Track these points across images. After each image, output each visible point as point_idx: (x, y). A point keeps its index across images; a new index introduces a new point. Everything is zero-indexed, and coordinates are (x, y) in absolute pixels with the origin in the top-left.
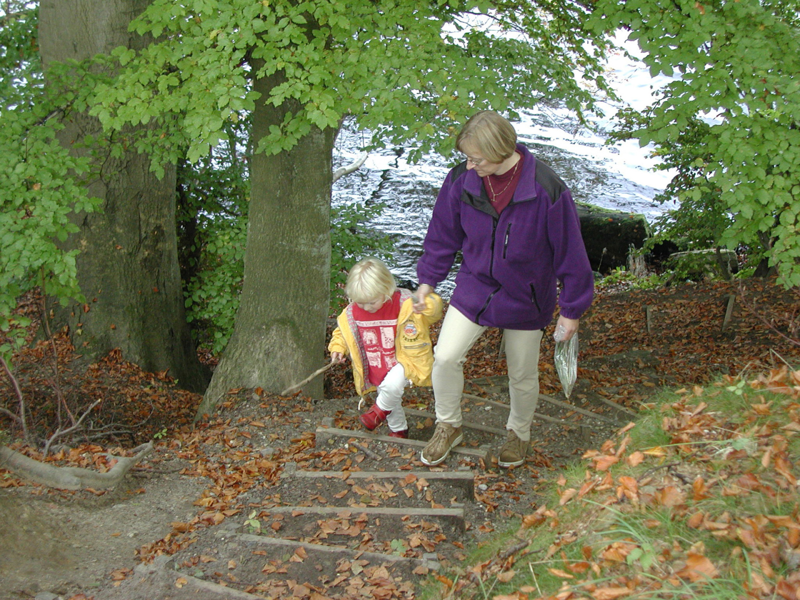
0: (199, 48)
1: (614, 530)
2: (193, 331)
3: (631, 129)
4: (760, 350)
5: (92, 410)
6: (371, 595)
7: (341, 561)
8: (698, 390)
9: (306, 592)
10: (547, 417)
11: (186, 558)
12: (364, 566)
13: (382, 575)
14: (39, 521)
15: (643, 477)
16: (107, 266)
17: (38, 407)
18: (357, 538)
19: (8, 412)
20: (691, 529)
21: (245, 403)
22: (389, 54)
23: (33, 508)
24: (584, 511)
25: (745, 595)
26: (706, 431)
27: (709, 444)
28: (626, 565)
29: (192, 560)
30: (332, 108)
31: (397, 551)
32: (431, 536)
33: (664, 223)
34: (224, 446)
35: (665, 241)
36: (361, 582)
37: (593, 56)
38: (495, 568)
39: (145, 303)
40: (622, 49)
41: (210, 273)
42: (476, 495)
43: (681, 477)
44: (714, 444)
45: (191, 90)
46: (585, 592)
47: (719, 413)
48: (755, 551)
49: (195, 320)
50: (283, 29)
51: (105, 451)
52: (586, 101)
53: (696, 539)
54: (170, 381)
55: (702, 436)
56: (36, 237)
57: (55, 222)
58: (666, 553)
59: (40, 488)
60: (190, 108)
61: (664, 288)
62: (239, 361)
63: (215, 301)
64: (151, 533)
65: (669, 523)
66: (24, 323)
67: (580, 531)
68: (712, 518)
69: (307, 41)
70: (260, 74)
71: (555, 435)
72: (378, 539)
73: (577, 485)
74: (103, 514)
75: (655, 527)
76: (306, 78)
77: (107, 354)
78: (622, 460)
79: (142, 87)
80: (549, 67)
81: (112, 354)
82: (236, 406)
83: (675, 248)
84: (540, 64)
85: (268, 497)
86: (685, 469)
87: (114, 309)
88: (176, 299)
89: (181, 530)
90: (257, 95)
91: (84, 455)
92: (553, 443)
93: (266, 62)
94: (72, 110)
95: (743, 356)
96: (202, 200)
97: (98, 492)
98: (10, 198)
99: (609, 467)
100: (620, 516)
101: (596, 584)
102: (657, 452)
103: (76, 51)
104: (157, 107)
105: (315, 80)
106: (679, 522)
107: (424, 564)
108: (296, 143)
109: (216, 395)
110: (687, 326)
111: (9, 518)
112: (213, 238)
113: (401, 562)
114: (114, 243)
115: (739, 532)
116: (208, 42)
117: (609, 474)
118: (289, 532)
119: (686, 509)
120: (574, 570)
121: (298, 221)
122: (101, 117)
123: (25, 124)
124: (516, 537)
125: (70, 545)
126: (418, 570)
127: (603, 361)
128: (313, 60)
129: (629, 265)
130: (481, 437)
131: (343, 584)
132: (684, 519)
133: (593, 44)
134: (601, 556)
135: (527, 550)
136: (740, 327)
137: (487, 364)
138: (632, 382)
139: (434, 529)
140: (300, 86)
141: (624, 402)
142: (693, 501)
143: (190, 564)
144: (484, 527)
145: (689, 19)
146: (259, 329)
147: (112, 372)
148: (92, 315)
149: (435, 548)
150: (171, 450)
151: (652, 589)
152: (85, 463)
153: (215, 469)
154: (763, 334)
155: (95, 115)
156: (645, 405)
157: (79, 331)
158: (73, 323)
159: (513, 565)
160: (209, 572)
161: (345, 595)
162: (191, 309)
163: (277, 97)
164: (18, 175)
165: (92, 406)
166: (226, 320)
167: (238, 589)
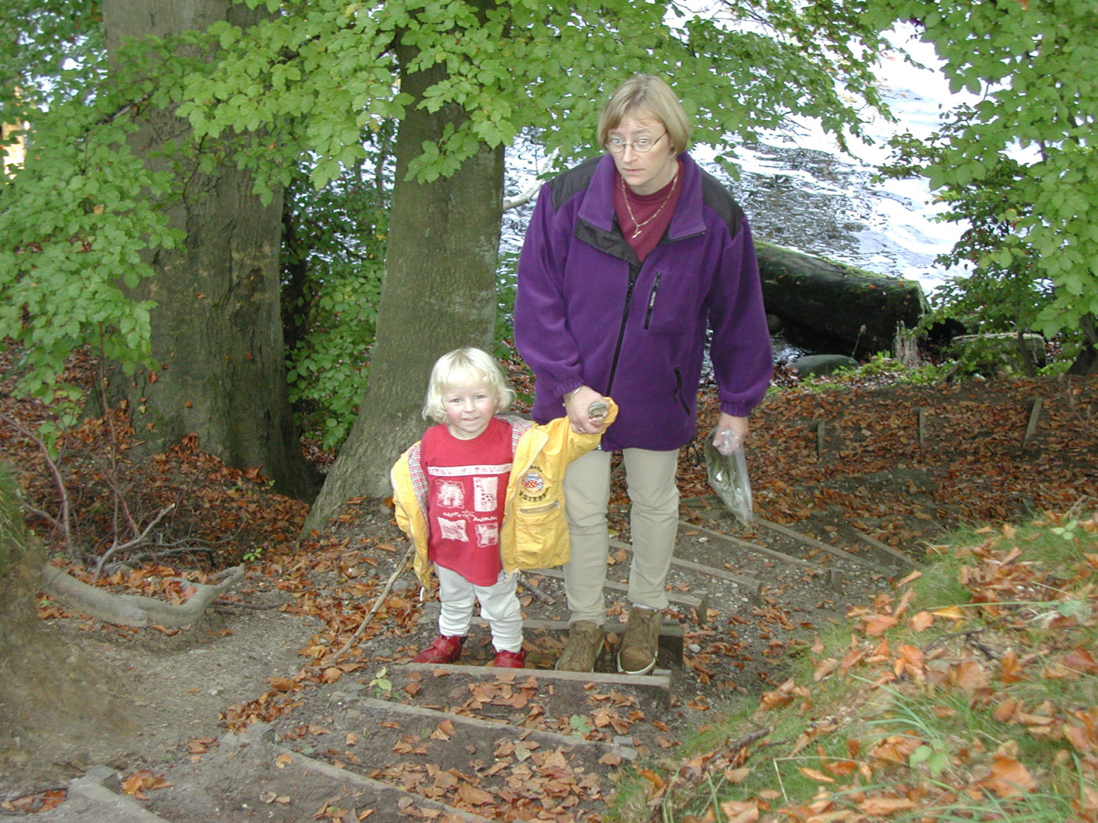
0: (329, 28)
1: (889, 719)
2: (296, 415)
3: (909, 162)
4: (1074, 475)
5: (164, 517)
6: (541, 790)
7: (501, 741)
8: (1009, 530)
9: (453, 781)
10: (783, 556)
11: (289, 727)
12: (532, 750)
13: (557, 764)
14: (91, 667)
15: (930, 647)
16: (183, 321)
17: (83, 510)
18: (521, 710)
19: (46, 515)
20: (998, 723)
21: (370, 517)
22: (591, 48)
23: (82, 649)
24: (848, 690)
25: (1076, 818)
26: (1020, 588)
27: (1025, 606)
28: (908, 767)
29: (298, 731)
30: (507, 119)
31: (578, 731)
32: (624, 713)
33: (948, 294)
34: (340, 576)
35: (948, 320)
36: (527, 772)
37: (861, 60)
38: (721, 763)
39: (234, 374)
40: (902, 51)
41: (323, 336)
42: (685, 659)
43: (984, 650)
44: (1031, 607)
45: (317, 87)
46: (849, 803)
47: (1039, 563)
48: (1090, 757)
49: (300, 400)
50: (446, 6)
51: (178, 575)
52: (848, 122)
53: (1006, 736)
54: (263, 482)
55: (1014, 594)
56: (96, 281)
57: (122, 261)
58: (963, 754)
59: (90, 622)
60: (315, 111)
61: (944, 384)
62: (364, 460)
63: (329, 375)
64: (241, 690)
65: (968, 712)
66: (75, 395)
67: (842, 717)
68: (1027, 709)
69: (477, 24)
70: (412, 68)
71: (794, 581)
72: (552, 713)
73: (838, 654)
74: (176, 662)
75: (948, 717)
76: (475, 76)
77: (179, 441)
78: (902, 623)
79: (249, 80)
80: (800, 72)
81: (186, 441)
82: (357, 522)
83: (961, 330)
84: (788, 68)
85: (400, 648)
86: (991, 639)
87: (190, 380)
88: (276, 371)
89: (282, 689)
90: (409, 99)
91: (150, 579)
92: (790, 592)
93: (420, 51)
94: (149, 105)
95: (1051, 482)
96: (316, 236)
97: (169, 631)
98: (61, 225)
99: (884, 631)
100: (898, 699)
101: (865, 793)
102: (952, 613)
103: (154, 24)
104: (269, 107)
105: (487, 79)
106: (982, 712)
107: (615, 751)
108: (458, 166)
109: (330, 504)
110: (974, 438)
111: (52, 662)
112: (330, 290)
113: (584, 746)
114: (194, 291)
115: (1067, 729)
116: (342, 21)
117: (885, 641)
118: (430, 698)
119: (991, 694)
120: (836, 771)
121: (453, 271)
122: (192, 119)
123: (85, 122)
124: (751, 722)
125: (132, 702)
126: (606, 759)
127: (861, 481)
128: (486, 52)
129: (895, 350)
130: (693, 579)
131: (503, 773)
132: (990, 708)
133: (862, 43)
134: (871, 753)
135: (767, 739)
136: (1048, 443)
137: (697, 478)
138: (899, 512)
139: (628, 703)
140: (466, 86)
141: (887, 539)
142: (1001, 684)
143: (295, 736)
144: (695, 704)
145: (1007, 17)
146: (393, 417)
147: (185, 467)
148: (161, 386)
149: (629, 729)
150: (267, 577)
151: (944, 802)
152: (151, 590)
153: (328, 607)
154: (1080, 453)
155: (184, 115)
156: (934, 547)
157: (142, 408)
158: (134, 396)
159: (746, 759)
160: (321, 749)
161: (505, 788)
162: (294, 385)
163: (434, 99)
164: (73, 192)
165: (163, 512)
166: (343, 402)
167: (360, 773)
